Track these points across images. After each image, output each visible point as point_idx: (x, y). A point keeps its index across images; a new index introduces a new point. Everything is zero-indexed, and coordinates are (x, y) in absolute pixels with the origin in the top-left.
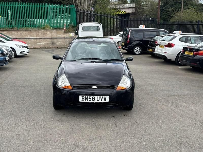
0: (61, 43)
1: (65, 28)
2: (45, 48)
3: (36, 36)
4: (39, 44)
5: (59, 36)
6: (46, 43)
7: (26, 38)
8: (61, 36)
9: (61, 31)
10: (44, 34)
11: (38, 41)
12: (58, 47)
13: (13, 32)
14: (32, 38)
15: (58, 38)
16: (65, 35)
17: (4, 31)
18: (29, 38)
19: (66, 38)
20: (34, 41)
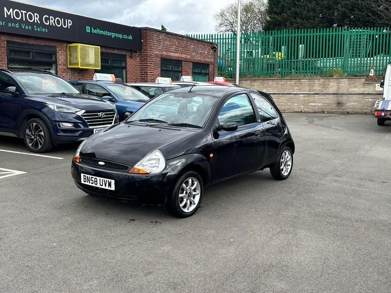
0: (356, 103)
1: (372, 75)
2: (323, 112)
3: (308, 89)
4: (313, 104)
5: (353, 89)
6: (326, 103)
7: (290, 94)
8: (356, 90)
9: (358, 80)
10: (324, 86)
11: (311, 98)
12: (348, 112)
13: (270, 83)
14: (301, 94)
15: (351, 94)
16: (365, 89)
17: (256, 81)
18: (296, 92)
19: (368, 94)
20: (303, 98)
